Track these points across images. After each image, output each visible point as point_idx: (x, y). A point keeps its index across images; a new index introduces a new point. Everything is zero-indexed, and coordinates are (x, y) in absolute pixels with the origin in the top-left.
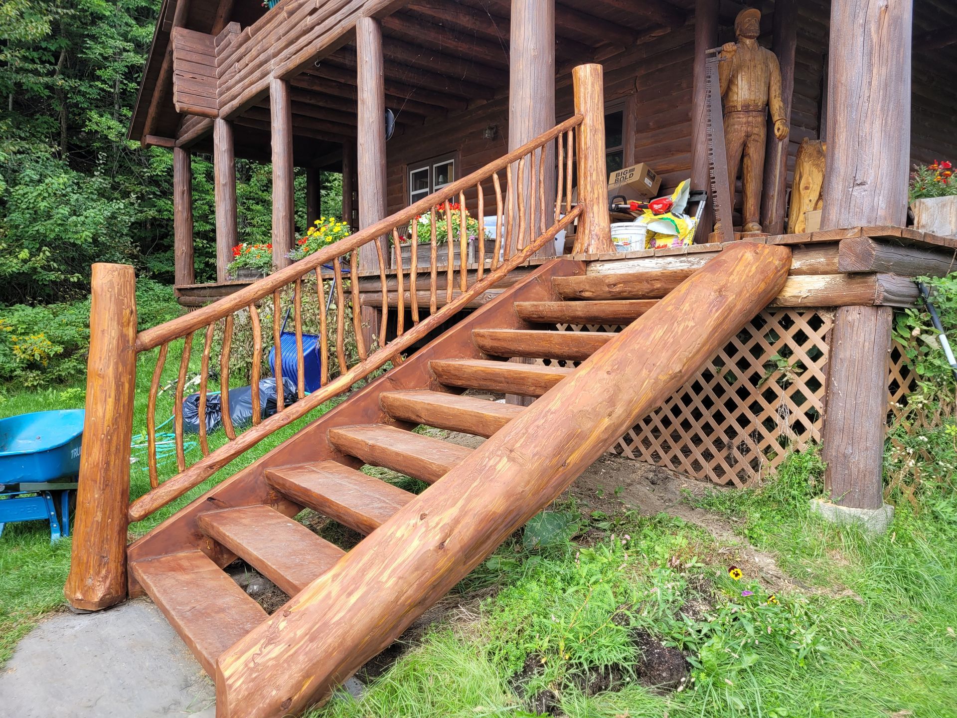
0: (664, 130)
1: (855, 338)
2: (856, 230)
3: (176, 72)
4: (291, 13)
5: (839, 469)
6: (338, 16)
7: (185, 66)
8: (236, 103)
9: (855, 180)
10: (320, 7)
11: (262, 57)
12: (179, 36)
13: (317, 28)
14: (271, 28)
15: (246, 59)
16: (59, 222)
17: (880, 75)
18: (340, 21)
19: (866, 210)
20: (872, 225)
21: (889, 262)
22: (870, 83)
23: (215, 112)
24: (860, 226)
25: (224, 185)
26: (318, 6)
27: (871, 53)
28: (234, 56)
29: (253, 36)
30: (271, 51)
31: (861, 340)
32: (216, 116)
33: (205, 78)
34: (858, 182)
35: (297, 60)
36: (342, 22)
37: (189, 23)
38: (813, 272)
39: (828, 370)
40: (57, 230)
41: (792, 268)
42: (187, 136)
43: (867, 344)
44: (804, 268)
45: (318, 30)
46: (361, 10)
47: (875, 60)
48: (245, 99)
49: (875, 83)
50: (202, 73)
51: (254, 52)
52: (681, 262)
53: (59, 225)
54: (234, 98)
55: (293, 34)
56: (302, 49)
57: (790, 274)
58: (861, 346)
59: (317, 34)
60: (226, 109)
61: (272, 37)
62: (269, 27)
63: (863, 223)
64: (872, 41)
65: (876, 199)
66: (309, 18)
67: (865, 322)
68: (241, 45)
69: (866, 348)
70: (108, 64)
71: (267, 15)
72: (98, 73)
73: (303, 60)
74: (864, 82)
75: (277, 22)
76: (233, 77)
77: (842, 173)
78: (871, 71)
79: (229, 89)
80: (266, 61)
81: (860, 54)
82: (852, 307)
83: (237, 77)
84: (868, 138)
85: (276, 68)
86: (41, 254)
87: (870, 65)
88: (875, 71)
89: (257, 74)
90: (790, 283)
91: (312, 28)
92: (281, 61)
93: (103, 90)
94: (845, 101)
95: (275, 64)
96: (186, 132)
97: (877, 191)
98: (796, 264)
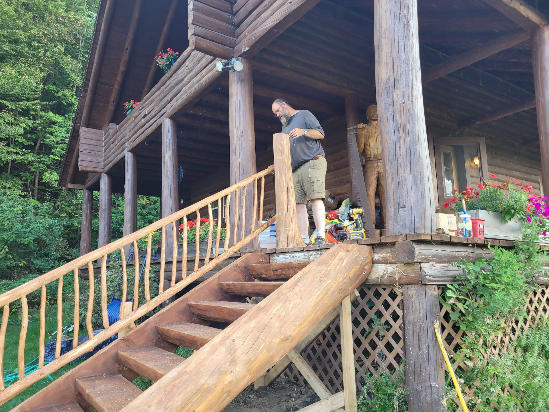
0: (339, 171)
1: (414, 307)
2: (403, 236)
3: (81, 150)
4: (136, 118)
5: (415, 401)
6: (155, 119)
7: (85, 147)
8: (110, 165)
9: (399, 205)
10: (148, 114)
11: (122, 141)
12: (84, 131)
13: (146, 124)
14: (127, 126)
15: (116, 142)
16: (16, 232)
17: (405, 142)
18: (156, 121)
19: (408, 223)
20: (412, 233)
21: (428, 255)
22: (400, 147)
23: (101, 170)
24: (405, 233)
25: (104, 209)
26: (147, 113)
27: (399, 130)
28: (111, 141)
29: (119, 130)
30: (127, 137)
31: (418, 308)
32: (101, 173)
33: (96, 152)
34: (401, 206)
35: (137, 141)
36: (157, 121)
37: (88, 125)
38: (386, 262)
39: (403, 328)
40: (14, 237)
41: (374, 259)
42: (89, 183)
43: (421, 311)
44: (381, 259)
45: (147, 125)
46: (164, 115)
47: (401, 133)
48: (115, 163)
49: (403, 147)
50: (95, 150)
51: (119, 138)
52: (317, 255)
53: (16, 234)
54: (110, 162)
55: (136, 128)
56: (139, 136)
57: (373, 263)
58: (418, 312)
59: (146, 128)
60: (107, 168)
61: (128, 130)
62: (126, 125)
63: (407, 232)
64: (398, 123)
65: (413, 216)
66: (143, 120)
67: (418, 296)
68: (114, 135)
69: (422, 314)
70: (58, 146)
71: (126, 119)
72: (53, 151)
73: (140, 141)
74: (397, 146)
75: (130, 122)
76: (110, 151)
77: (392, 201)
78: (400, 140)
79: (108, 158)
80: (124, 143)
81: (393, 130)
82: (410, 286)
83: (112, 152)
84: (403, 179)
85: (128, 146)
86: (3, 250)
87: (399, 136)
88: (402, 140)
89: (120, 149)
90: (374, 269)
91: (144, 125)
92: (130, 142)
93: (54, 159)
94: (388, 158)
95: (127, 144)
96: (89, 181)
97: (413, 212)
98: (376, 257)
